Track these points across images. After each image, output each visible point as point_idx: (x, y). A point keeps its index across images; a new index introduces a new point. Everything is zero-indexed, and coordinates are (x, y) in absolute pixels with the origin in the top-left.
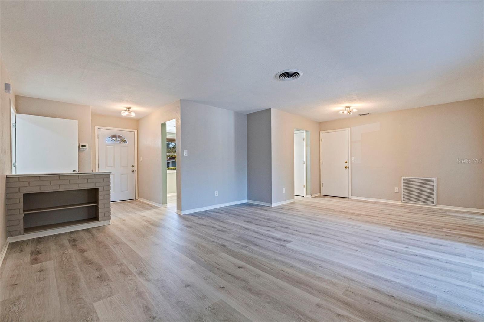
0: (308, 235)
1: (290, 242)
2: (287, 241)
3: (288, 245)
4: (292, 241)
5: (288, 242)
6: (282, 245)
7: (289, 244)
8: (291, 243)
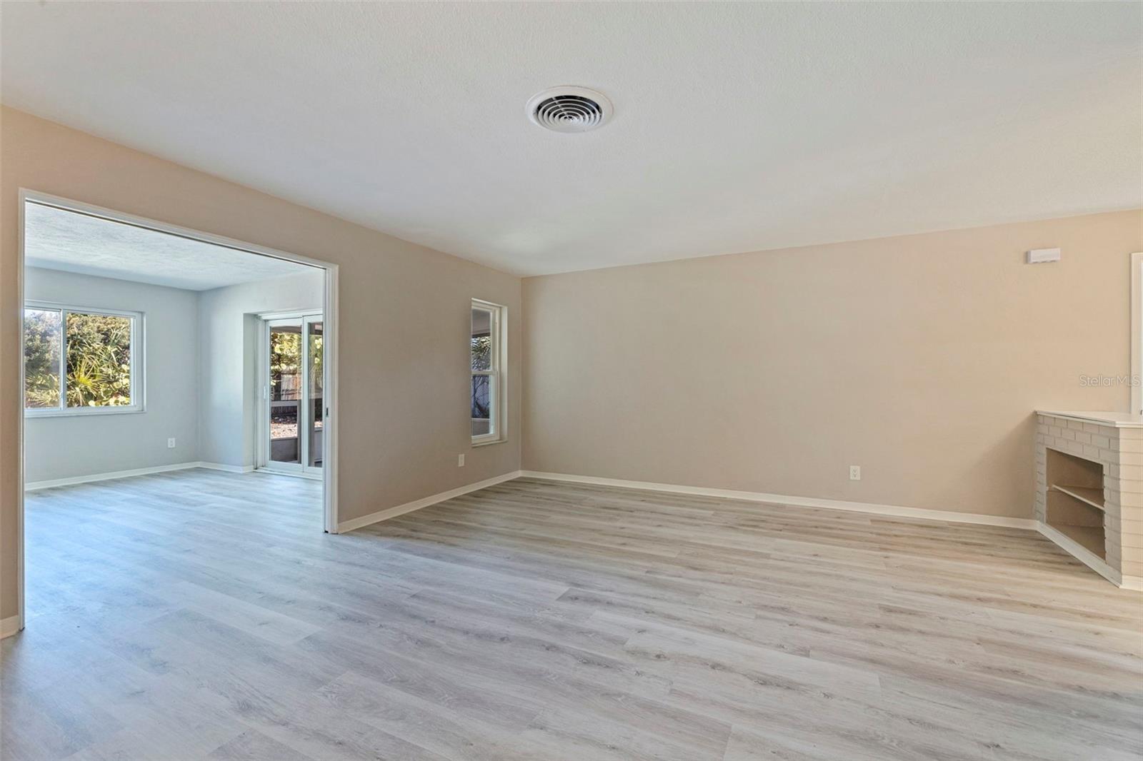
1: (563, 598)
2: (571, 598)
3: (563, 589)
4: (558, 600)
5: (569, 597)
6: (578, 585)
7: (563, 592)
8: (560, 595)
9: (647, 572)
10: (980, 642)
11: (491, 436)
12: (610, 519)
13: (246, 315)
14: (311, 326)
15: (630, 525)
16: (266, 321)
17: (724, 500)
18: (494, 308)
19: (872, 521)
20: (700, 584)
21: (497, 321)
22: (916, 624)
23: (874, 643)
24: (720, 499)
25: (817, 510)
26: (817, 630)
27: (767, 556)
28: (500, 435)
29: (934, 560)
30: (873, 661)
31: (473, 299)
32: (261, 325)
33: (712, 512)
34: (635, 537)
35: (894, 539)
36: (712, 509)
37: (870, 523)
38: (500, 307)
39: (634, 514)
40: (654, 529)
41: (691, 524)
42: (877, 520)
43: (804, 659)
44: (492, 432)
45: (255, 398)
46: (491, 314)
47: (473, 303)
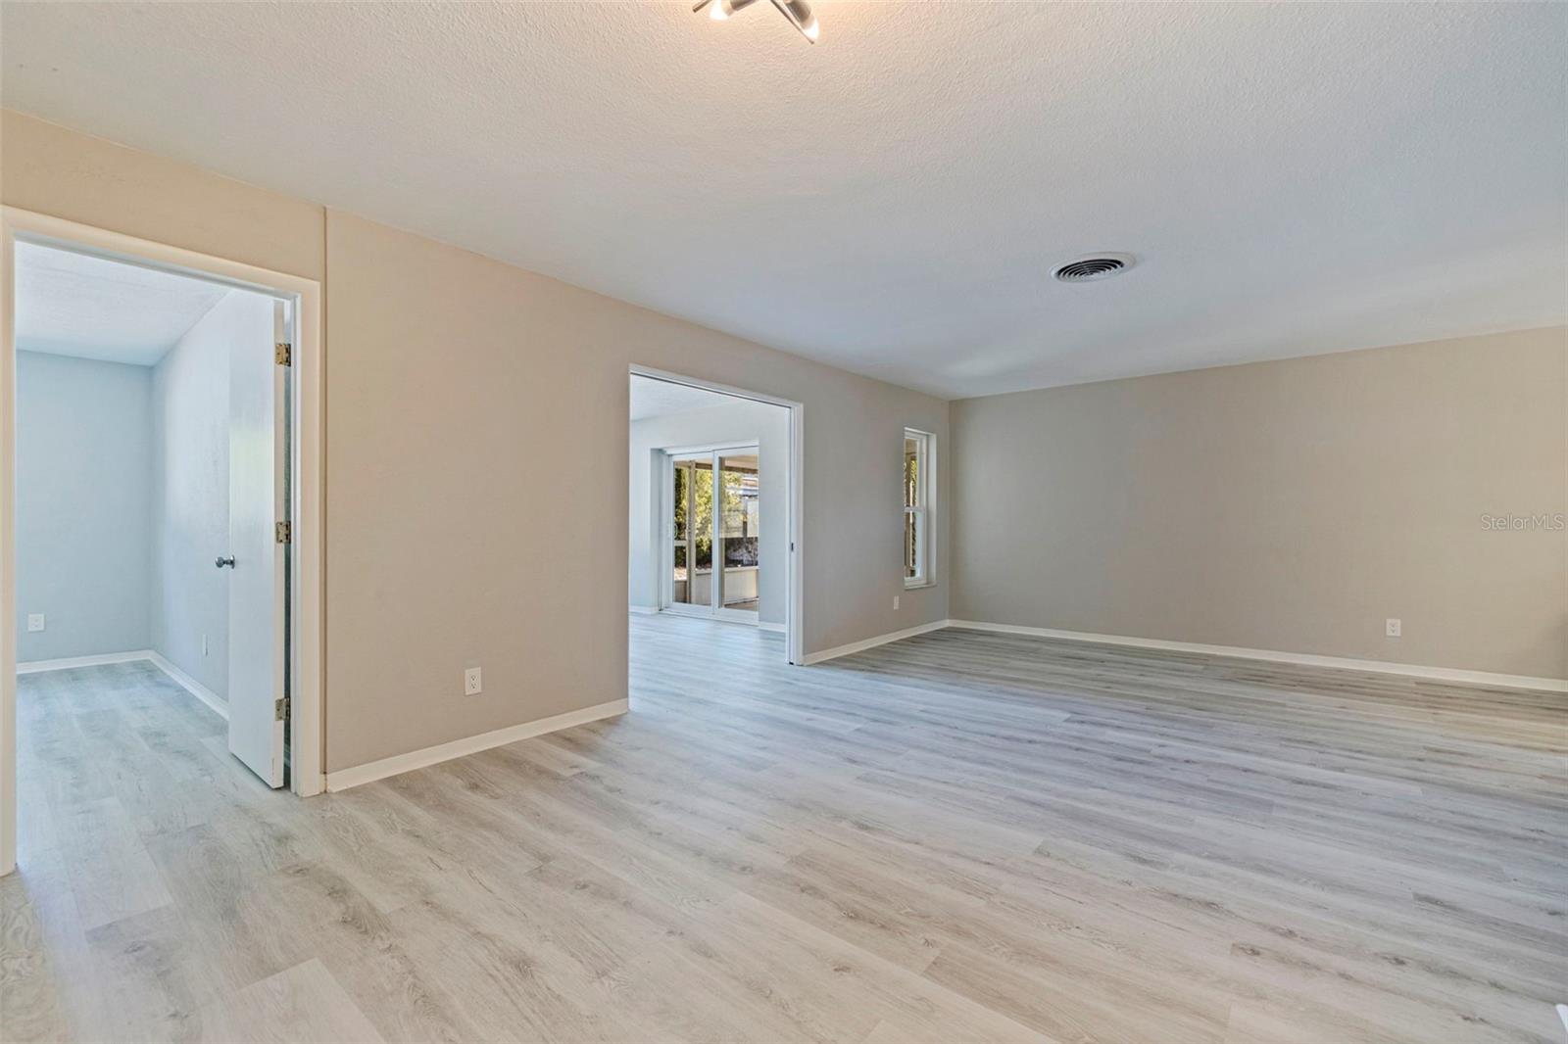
0: (1035, 737)
1: (1067, 721)
3: (1068, 716)
9: (1147, 709)
10: (1543, 777)
11: (920, 580)
12: (1081, 667)
13: (652, 450)
14: (722, 460)
15: (1106, 673)
16: (671, 455)
17: (1214, 657)
18: (921, 436)
19: (1417, 683)
20: (1212, 720)
21: (925, 451)
22: (1467, 761)
23: (1417, 769)
24: (1208, 656)
25: (1340, 671)
26: (1350, 757)
27: (1284, 705)
28: (928, 579)
29: (1497, 719)
30: (1415, 780)
31: (906, 428)
32: (665, 458)
33: (1201, 667)
34: (1117, 682)
35: (1449, 700)
36: (1202, 664)
37: (1414, 685)
38: (927, 436)
39: (1106, 663)
40: (1137, 678)
41: (1177, 676)
42: (1421, 683)
43: (1342, 774)
44: (918, 574)
45: (660, 536)
46: (918, 444)
47: (906, 433)
